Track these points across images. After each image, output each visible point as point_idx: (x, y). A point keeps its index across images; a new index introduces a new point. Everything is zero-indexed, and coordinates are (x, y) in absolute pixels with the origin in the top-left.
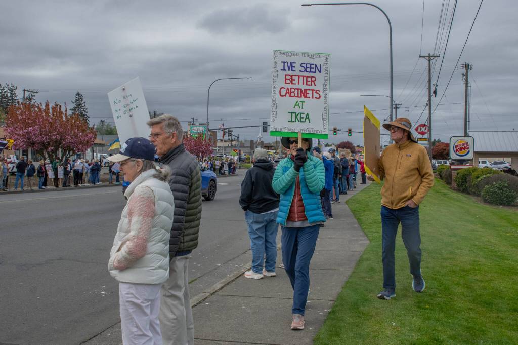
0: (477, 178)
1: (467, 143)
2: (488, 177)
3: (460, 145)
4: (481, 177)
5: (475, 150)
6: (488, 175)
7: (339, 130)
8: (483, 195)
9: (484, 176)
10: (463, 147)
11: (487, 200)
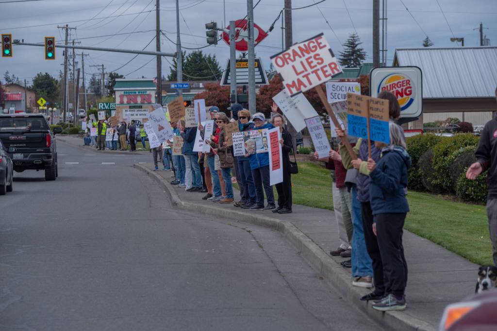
0: (446, 154)
1: (408, 82)
2: (468, 151)
3: (392, 86)
4: (455, 152)
5: (427, 95)
6: (468, 147)
7: (17, 42)
8: (461, 187)
9: (461, 150)
10: (400, 90)
11: (469, 195)
